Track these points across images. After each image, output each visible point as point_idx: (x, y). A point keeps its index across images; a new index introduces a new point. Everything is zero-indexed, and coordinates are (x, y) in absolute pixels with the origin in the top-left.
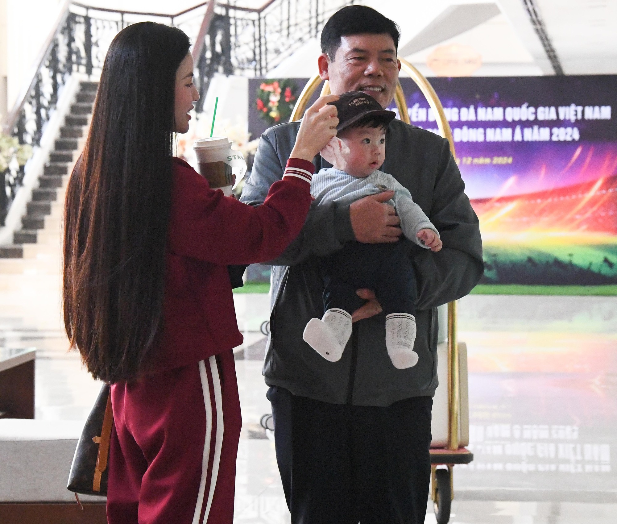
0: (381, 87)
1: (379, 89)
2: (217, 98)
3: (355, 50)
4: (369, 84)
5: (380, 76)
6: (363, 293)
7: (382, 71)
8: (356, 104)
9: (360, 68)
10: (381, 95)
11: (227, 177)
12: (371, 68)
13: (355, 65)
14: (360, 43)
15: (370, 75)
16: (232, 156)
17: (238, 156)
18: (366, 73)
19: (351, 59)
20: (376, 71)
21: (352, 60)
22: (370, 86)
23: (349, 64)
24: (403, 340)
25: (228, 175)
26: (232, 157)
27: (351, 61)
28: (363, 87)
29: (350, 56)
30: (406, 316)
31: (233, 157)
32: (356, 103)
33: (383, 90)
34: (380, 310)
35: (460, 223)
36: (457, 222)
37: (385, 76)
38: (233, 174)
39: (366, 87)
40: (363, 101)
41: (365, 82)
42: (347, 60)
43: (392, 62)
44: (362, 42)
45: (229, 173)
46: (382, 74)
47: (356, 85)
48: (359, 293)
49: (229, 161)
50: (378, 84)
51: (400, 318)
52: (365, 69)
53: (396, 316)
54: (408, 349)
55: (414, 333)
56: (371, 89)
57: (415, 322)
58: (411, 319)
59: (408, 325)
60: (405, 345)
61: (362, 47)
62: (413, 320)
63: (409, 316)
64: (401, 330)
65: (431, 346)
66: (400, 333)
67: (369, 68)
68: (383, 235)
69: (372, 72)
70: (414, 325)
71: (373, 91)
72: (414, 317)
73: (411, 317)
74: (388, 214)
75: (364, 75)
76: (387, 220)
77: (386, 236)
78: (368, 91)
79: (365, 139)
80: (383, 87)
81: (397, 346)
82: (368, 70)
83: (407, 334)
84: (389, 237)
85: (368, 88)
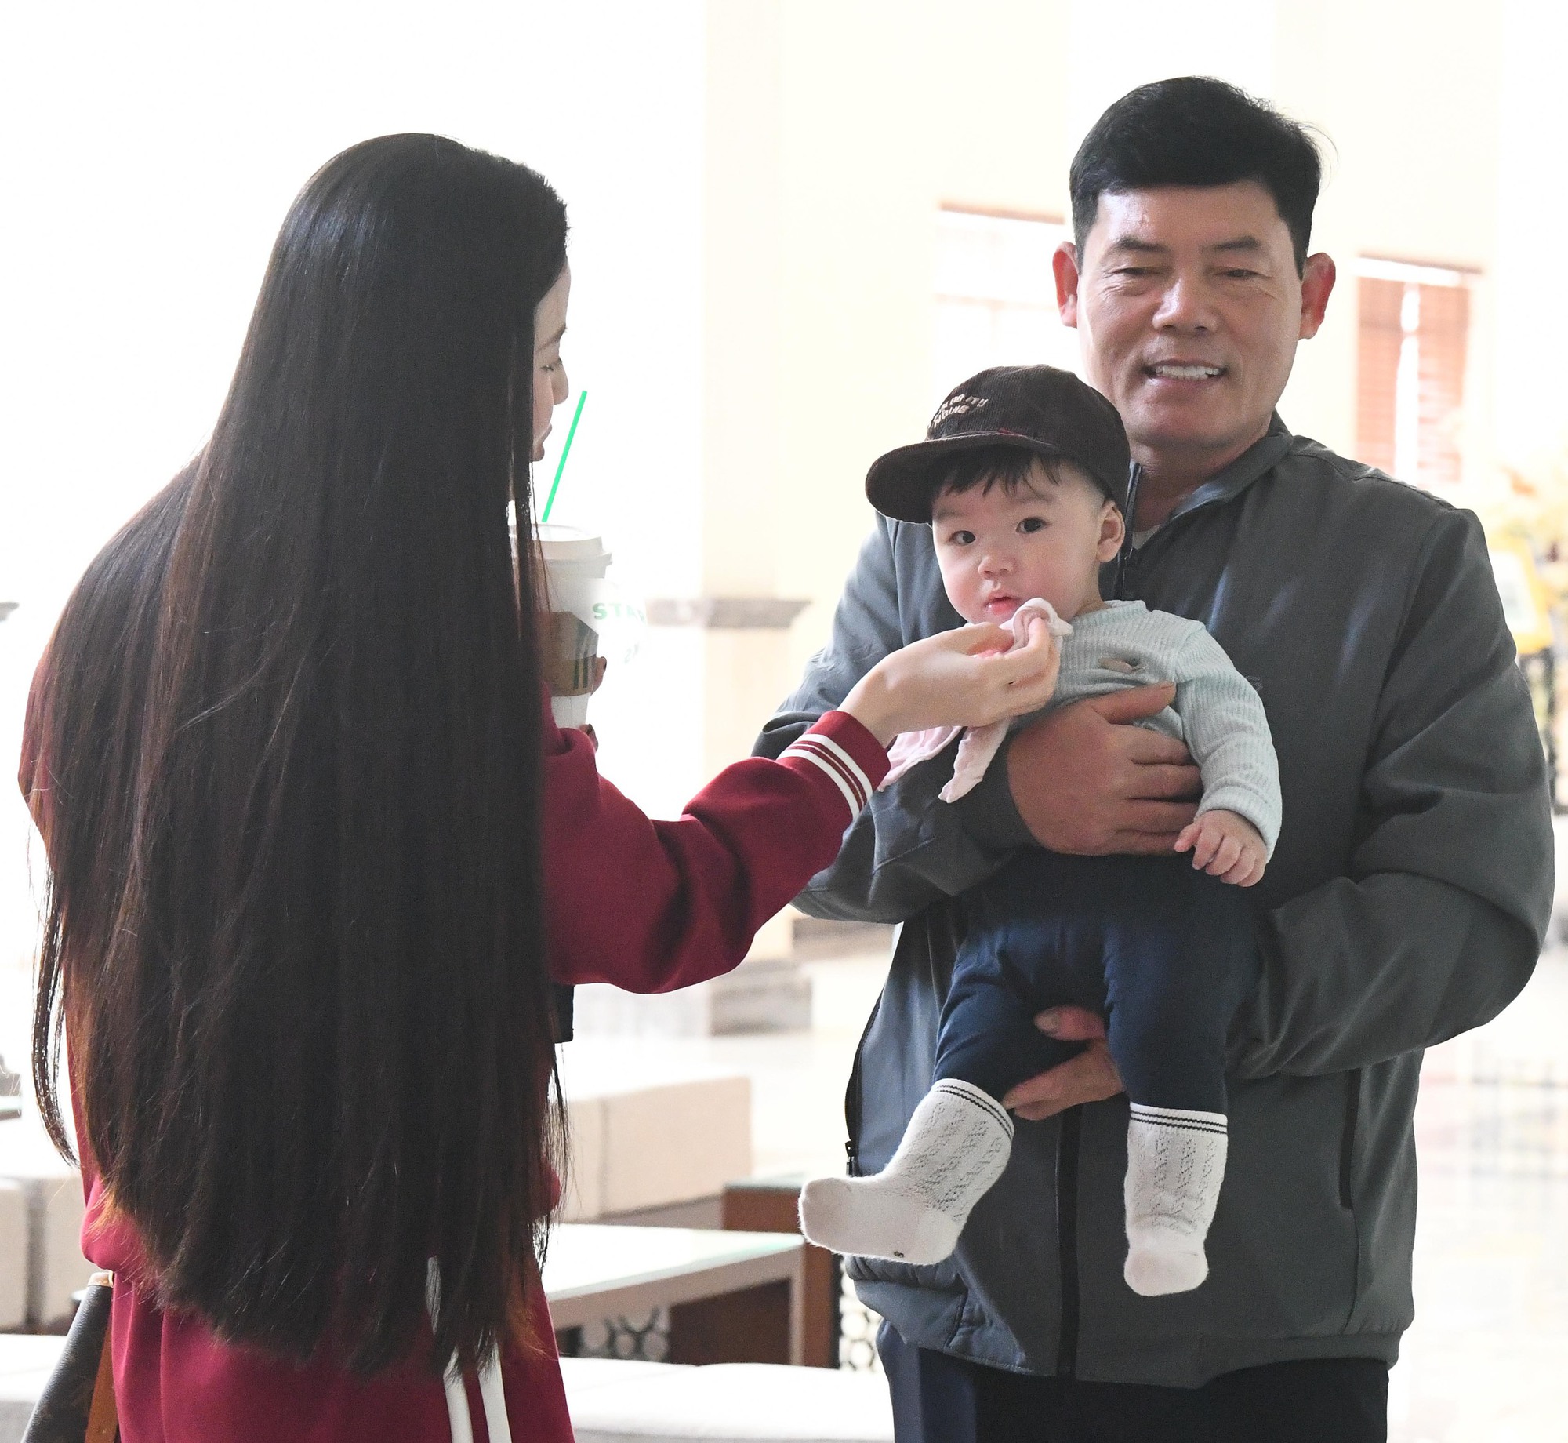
0: (1212, 366)
3: (1128, 244)
4: (1167, 358)
5: (1202, 328)
6: (1061, 1022)
7: (1215, 311)
9: (1142, 303)
10: (1216, 390)
11: (581, 668)
12: (1172, 304)
13: (1128, 293)
14: (1142, 222)
15: (1168, 328)
18: (1159, 318)
19: (1117, 272)
21: (1120, 274)
22: (1171, 363)
23: (1109, 288)
25: (586, 660)
27: (1115, 280)
28: (1154, 366)
29: (1114, 263)
30: (1184, 1120)
34: (1116, 1083)
35: (1448, 792)
36: (1437, 788)
38: (599, 656)
39: (1160, 364)
40: (955, 405)
41: (1156, 347)
42: (1107, 275)
43: (1256, 281)
45: (590, 655)
46: (1212, 323)
48: (1046, 1022)
49: (596, 617)
50: (1200, 357)
51: (1165, 1127)
52: (1155, 308)
53: (1151, 1119)
54: (1189, 1229)
55: (1212, 1172)
56: (1177, 372)
57: (1223, 1133)
58: (1204, 1129)
59: (1191, 1151)
60: (1176, 1216)
61: (1145, 235)
62: (1212, 1131)
63: (1203, 1123)
64: (1164, 1168)
65: (1355, 1197)
66: (1162, 1176)
67: (1165, 305)
68: (1120, 831)
69: (1173, 317)
70: (1213, 1146)
71: (1184, 379)
72: (1222, 1119)
73: (1207, 1123)
74: (1136, 762)
75: (1152, 327)
76: (1122, 779)
77: (1133, 830)
78: (1168, 377)
79: (959, 532)
80: (1220, 363)
81: (1151, 1219)
82: (1165, 310)
83: (1186, 1180)
84: (1146, 833)
85: (1165, 370)
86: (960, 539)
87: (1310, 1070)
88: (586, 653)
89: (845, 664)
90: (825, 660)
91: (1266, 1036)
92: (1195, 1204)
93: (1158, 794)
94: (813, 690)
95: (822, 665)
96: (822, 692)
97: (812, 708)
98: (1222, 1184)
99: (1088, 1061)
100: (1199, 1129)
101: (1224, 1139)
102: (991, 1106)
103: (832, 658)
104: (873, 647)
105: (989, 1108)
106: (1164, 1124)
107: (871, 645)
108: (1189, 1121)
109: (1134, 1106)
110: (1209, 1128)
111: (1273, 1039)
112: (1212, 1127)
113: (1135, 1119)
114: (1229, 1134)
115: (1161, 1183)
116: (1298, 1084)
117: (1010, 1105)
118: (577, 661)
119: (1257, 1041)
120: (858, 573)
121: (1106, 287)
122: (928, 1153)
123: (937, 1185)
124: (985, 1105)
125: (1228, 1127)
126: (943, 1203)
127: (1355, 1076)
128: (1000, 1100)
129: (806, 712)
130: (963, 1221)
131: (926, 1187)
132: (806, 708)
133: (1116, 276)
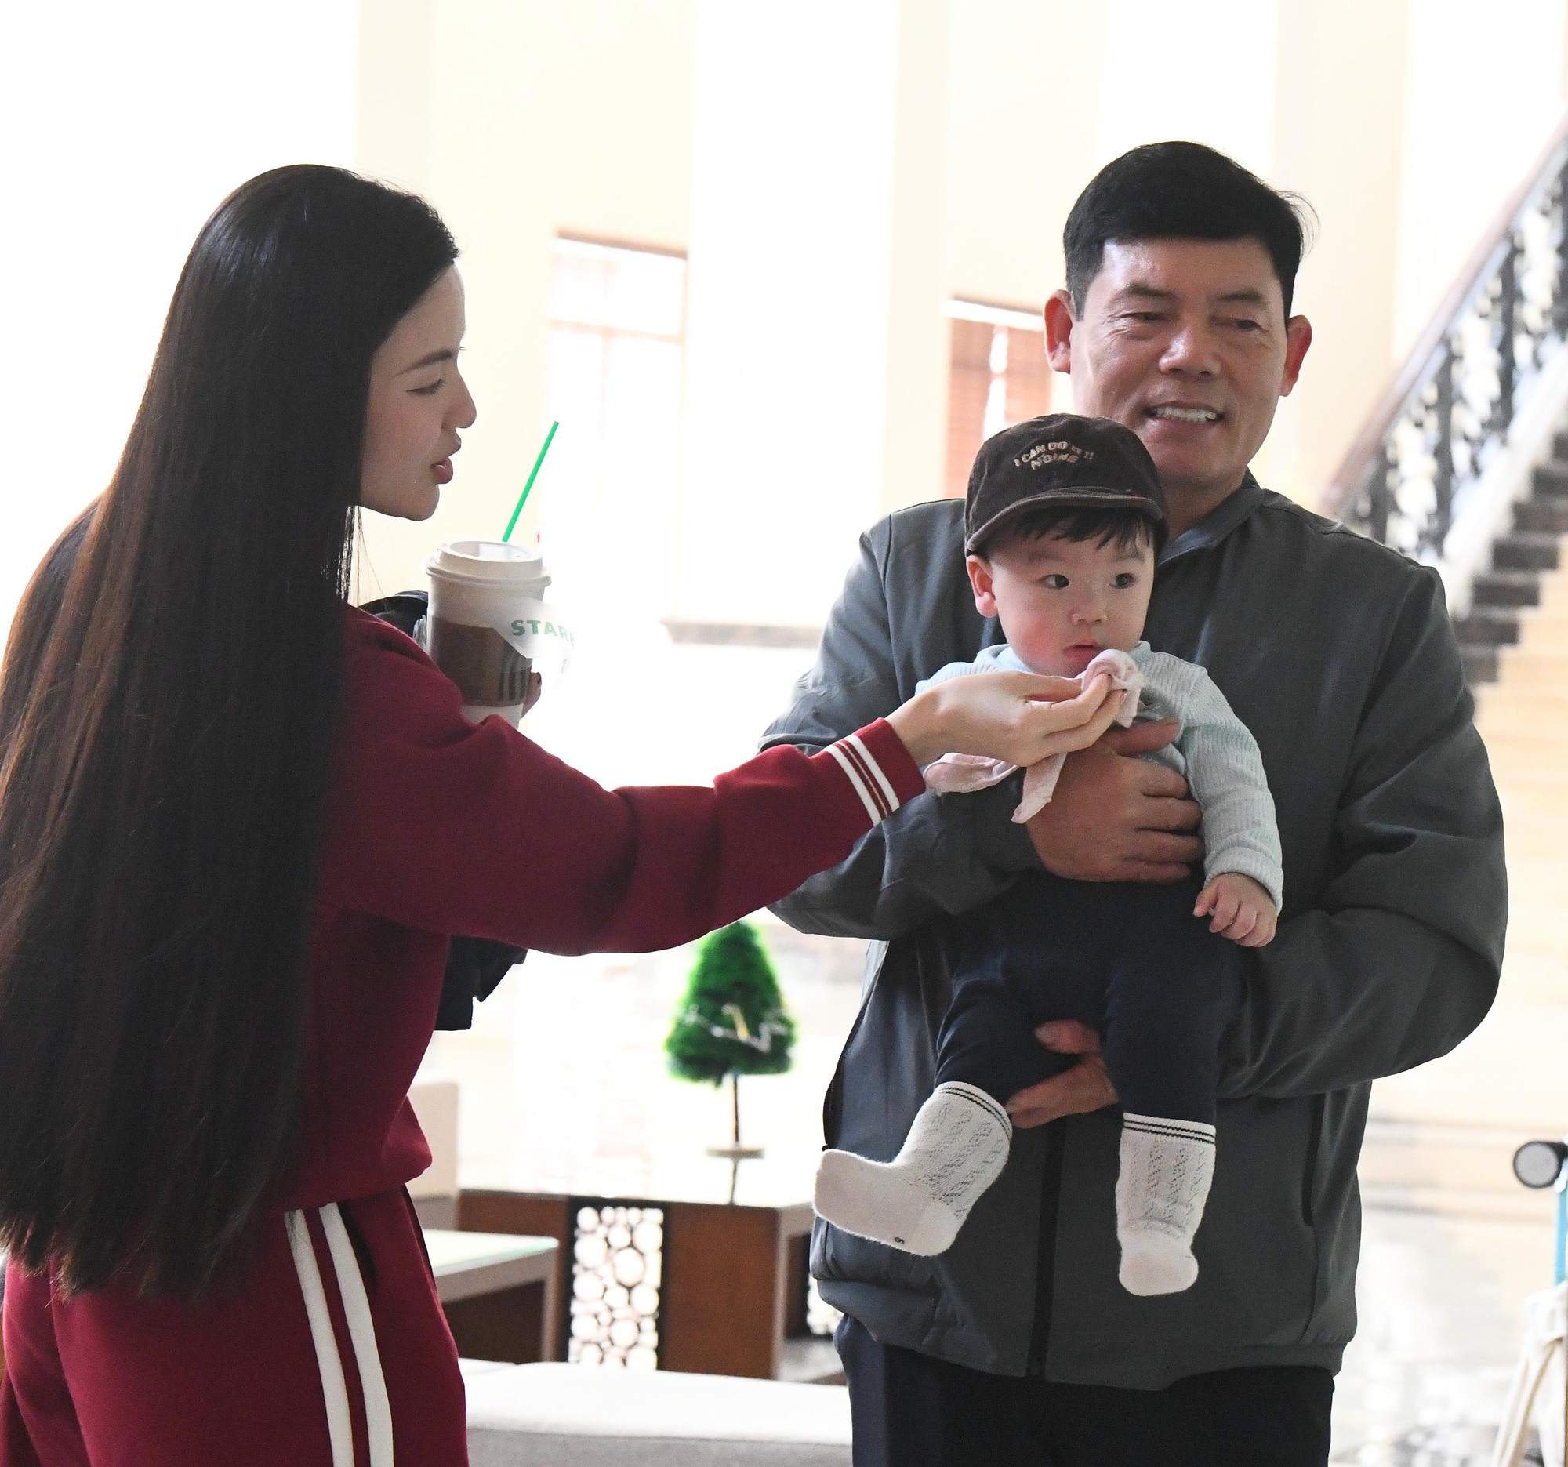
0: (1212, 410)
1: (1203, 415)
2: (556, 425)
3: (1137, 290)
4: (1172, 399)
5: (1206, 373)
6: (1059, 1036)
7: (1217, 358)
8: (1034, 463)
9: (1148, 347)
10: (1214, 432)
12: (1179, 349)
13: (1133, 336)
14: (1153, 270)
15: (1175, 371)
16: (528, 622)
17: (548, 625)
18: (1164, 361)
19: (1124, 316)
20: (1194, 355)
21: (1127, 318)
22: (1174, 405)
23: (1116, 331)
24: (1161, 1204)
25: (512, 675)
26: (525, 625)
27: (1122, 324)
28: (1156, 407)
29: (1121, 308)
30: (1178, 1129)
31: (530, 625)
32: (1035, 459)
33: (1222, 418)
34: (1108, 1095)
37: (1228, 374)
39: (1164, 406)
40: (1059, 452)
41: (1159, 390)
42: (1113, 318)
43: (1255, 332)
44: (1158, 267)
46: (1215, 368)
47: (1134, 398)
48: (1045, 1034)
49: (515, 634)
50: (1202, 400)
51: (1159, 1135)
52: (1164, 351)
53: (1146, 1127)
54: (1178, 1232)
55: (1202, 1181)
56: (1178, 413)
57: (1212, 1143)
58: (1196, 1139)
59: (1184, 1158)
60: (1167, 1220)
61: (1156, 282)
62: (1203, 1140)
63: (1196, 1132)
64: (1157, 1174)
65: (1314, 1212)
66: (1155, 1181)
67: (1173, 350)
68: (1126, 859)
69: (1182, 361)
70: (1203, 1156)
71: (1185, 421)
72: (1211, 1129)
73: (1200, 1133)
74: (1144, 794)
75: (1158, 370)
76: (1135, 810)
77: (1138, 859)
78: (1170, 419)
79: (1050, 576)
80: (1219, 409)
81: (1143, 1223)
82: (1172, 355)
83: (1178, 1187)
84: (1149, 862)
85: (1168, 412)
86: (1052, 582)
87: (1281, 1092)
88: (512, 668)
89: (838, 689)
90: (815, 685)
91: (1248, 1057)
92: (1184, 1210)
93: (1163, 826)
94: (806, 714)
95: (811, 690)
96: (817, 716)
97: (806, 731)
98: (1210, 1192)
99: (1082, 1072)
100: (1192, 1138)
101: (1212, 1149)
102: (995, 1109)
103: (822, 684)
104: (866, 674)
105: (994, 1111)
106: (1159, 1133)
107: (863, 674)
108: (1183, 1130)
109: (1128, 1116)
110: (1200, 1137)
111: (1254, 1059)
112: (1204, 1137)
113: (1129, 1128)
114: (1217, 1144)
115: (1153, 1189)
116: (1270, 1105)
117: (1013, 1109)
118: (502, 675)
119: (1239, 1062)
120: (845, 601)
121: (1112, 330)
122: (937, 1148)
123: (943, 1179)
124: (990, 1108)
125: (1217, 1137)
126: (949, 1197)
127: (1319, 1099)
128: (1003, 1104)
129: (798, 735)
130: (964, 1216)
131: (934, 1179)
132: (799, 730)
133: (1122, 319)
